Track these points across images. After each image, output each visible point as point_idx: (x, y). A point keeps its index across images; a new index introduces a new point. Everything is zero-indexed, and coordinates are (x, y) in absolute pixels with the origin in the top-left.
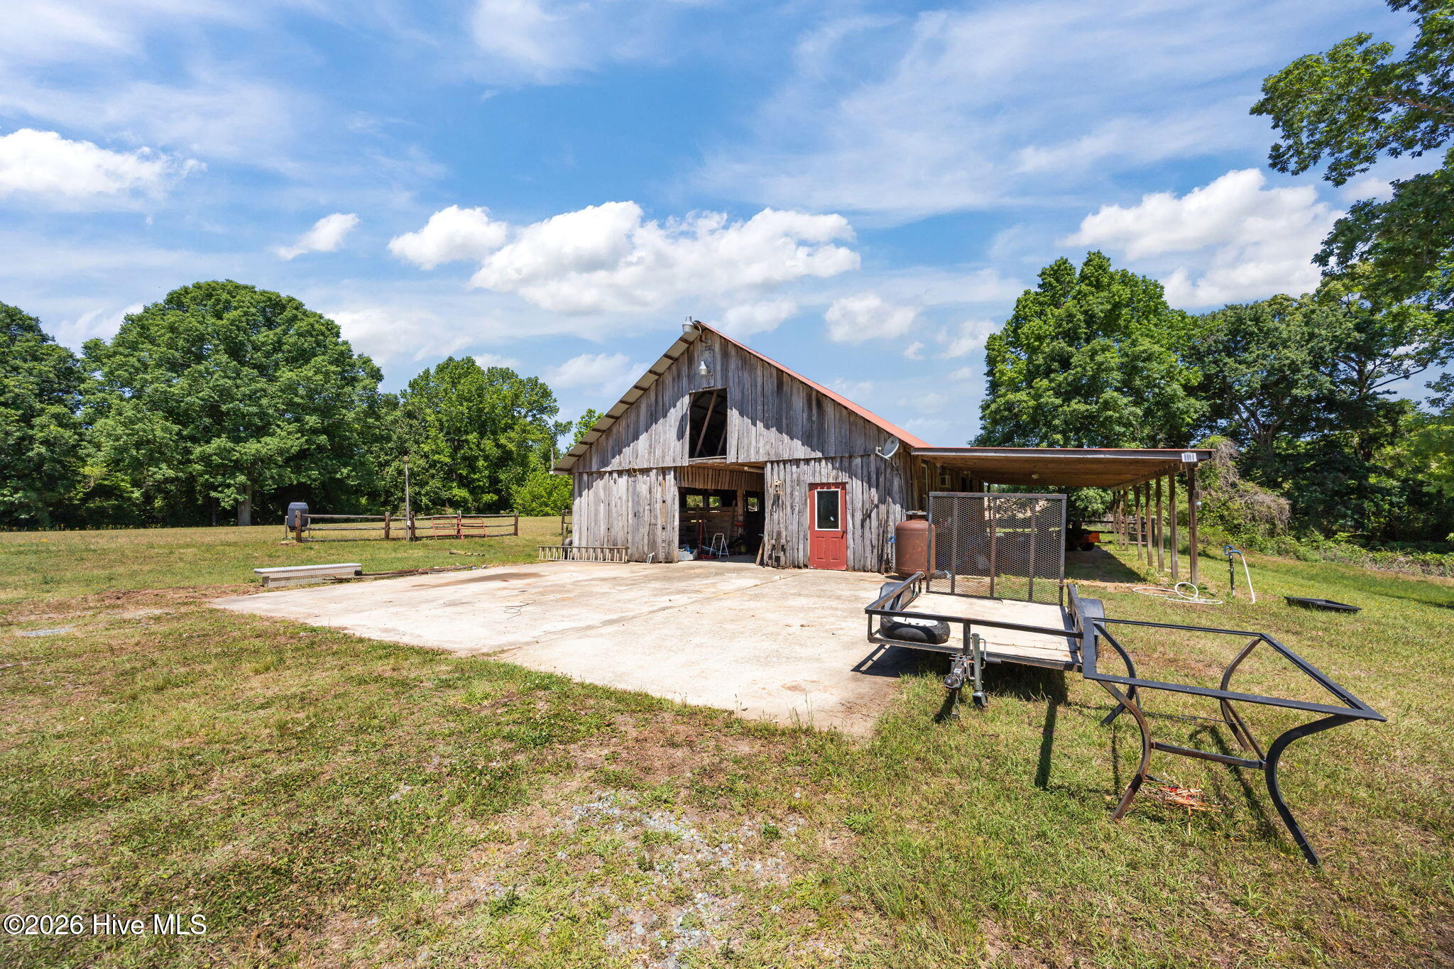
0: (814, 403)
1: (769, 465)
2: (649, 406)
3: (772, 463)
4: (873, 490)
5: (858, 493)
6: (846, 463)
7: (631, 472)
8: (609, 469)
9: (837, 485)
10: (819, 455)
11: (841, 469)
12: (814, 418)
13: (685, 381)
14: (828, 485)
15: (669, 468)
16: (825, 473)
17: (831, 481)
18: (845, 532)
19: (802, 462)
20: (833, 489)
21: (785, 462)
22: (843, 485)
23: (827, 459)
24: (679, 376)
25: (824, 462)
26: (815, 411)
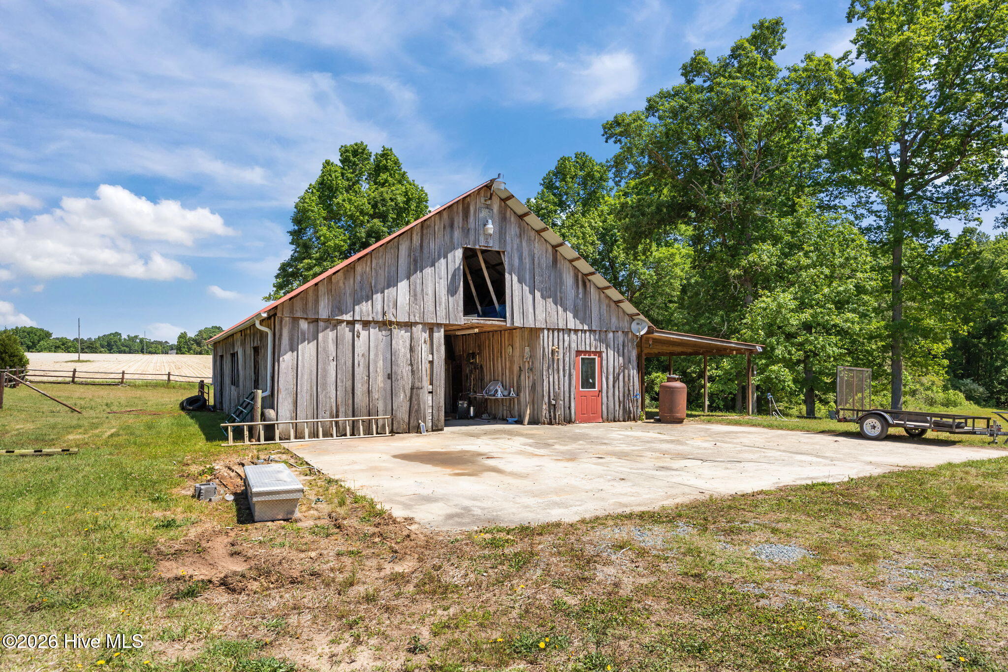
0: (580, 283)
1: (546, 332)
2: (410, 249)
3: (548, 330)
4: (621, 359)
5: (611, 360)
6: (603, 336)
7: (385, 325)
8: (348, 317)
9: (595, 353)
10: (586, 327)
11: (601, 341)
12: (581, 296)
13: (457, 234)
14: (589, 353)
15: (439, 325)
16: (589, 342)
17: (593, 349)
18: (600, 391)
19: (572, 332)
20: (592, 357)
21: (559, 330)
22: (600, 354)
23: (590, 331)
24: (452, 226)
25: (588, 333)
26: (581, 290)
